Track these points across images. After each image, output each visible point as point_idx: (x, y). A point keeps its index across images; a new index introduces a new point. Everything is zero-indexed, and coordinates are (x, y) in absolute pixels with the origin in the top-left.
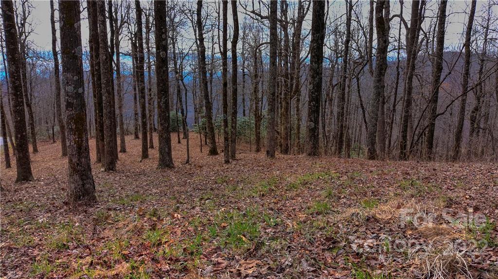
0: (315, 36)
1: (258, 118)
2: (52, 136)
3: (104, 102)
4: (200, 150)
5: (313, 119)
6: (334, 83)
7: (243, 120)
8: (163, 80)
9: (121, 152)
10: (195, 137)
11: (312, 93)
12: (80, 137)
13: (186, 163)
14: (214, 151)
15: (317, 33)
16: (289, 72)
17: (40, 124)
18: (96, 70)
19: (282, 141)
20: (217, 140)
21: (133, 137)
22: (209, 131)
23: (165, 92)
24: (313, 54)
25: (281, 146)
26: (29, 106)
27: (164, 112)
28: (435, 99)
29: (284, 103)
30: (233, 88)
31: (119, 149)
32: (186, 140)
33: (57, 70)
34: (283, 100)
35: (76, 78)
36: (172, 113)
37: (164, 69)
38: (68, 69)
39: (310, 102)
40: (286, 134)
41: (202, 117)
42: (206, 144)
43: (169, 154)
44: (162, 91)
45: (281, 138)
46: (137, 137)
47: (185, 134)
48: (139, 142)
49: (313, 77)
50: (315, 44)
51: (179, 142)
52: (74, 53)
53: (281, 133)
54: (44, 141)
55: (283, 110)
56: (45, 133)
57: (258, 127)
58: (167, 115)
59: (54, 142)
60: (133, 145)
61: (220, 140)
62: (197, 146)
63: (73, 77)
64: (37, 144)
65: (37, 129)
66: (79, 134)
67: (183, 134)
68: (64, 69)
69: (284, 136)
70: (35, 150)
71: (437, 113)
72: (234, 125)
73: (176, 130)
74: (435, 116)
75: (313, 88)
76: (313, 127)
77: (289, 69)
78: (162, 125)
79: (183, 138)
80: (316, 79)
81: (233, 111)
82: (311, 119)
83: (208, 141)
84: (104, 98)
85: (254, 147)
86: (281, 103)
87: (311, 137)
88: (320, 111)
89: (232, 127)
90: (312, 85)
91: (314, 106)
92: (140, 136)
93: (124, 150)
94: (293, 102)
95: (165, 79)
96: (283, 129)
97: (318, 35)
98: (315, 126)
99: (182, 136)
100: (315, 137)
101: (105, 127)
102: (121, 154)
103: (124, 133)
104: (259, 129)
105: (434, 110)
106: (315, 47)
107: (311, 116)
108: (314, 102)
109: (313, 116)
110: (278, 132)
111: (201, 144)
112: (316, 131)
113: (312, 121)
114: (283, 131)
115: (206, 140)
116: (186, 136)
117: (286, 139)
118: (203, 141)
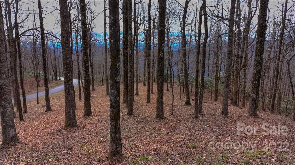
0: (259, 39)
1: (218, 78)
2: (102, 81)
3: (129, 77)
4: (179, 97)
5: (255, 92)
7: (207, 79)
8: (161, 69)
9: (136, 95)
11: (255, 75)
12: (116, 123)
13: (172, 115)
16: (240, 54)
17: (96, 75)
18: (126, 56)
19: (233, 96)
20: (190, 90)
21: (142, 84)
23: (162, 76)
24: (257, 51)
25: (232, 99)
26: (91, 66)
29: (235, 73)
30: (202, 71)
31: (135, 93)
32: (171, 88)
33: (106, 49)
34: (234, 70)
35: (116, 92)
37: (162, 63)
38: (112, 88)
39: (253, 81)
40: (236, 92)
42: (184, 92)
43: (162, 111)
44: (160, 75)
45: (232, 94)
46: (145, 85)
48: (146, 88)
49: (256, 66)
51: (168, 90)
52: (116, 80)
53: (232, 92)
54: (98, 84)
55: (234, 77)
56: (98, 79)
59: (103, 85)
60: (142, 90)
61: (192, 90)
62: (178, 93)
63: (115, 92)
64: (95, 85)
65: (95, 77)
66: (116, 121)
67: (170, 84)
68: (110, 88)
69: (234, 93)
70: (94, 90)
73: (166, 81)
75: (256, 73)
76: (255, 97)
77: (240, 52)
80: (259, 67)
82: (254, 92)
83: (185, 90)
84: (129, 75)
85: (214, 96)
86: (233, 72)
87: (253, 104)
90: (255, 71)
91: (256, 84)
92: (147, 84)
93: (137, 94)
94: (242, 73)
95: (162, 69)
96: (233, 89)
97: (261, 39)
98: (256, 97)
99: (169, 86)
100: (256, 104)
101: (129, 91)
102: (136, 96)
103: (138, 81)
104: (218, 85)
106: (259, 47)
107: (254, 90)
108: (256, 82)
109: (255, 90)
110: (230, 91)
111: (181, 91)
112: (257, 100)
113: (254, 93)
114: (233, 90)
115: (184, 90)
116: (172, 86)
117: (236, 95)
118: (181, 90)
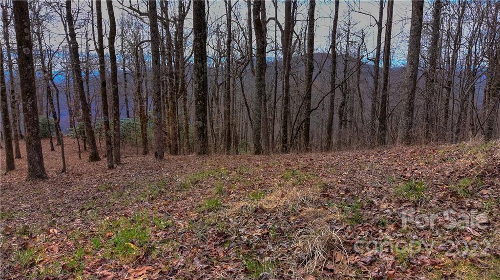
0: (197, 35)
1: (144, 119)
4: (78, 157)
5: (201, 118)
6: (219, 82)
7: (127, 122)
8: (28, 80)
10: (71, 142)
11: (198, 91)
13: (62, 172)
14: (96, 156)
15: (199, 32)
16: (174, 71)
19: (171, 142)
20: (98, 145)
22: (88, 135)
23: (32, 93)
24: (197, 53)
25: (170, 146)
27: (31, 116)
28: (308, 97)
29: (170, 103)
30: (113, 87)
32: (60, 147)
34: (169, 99)
36: (42, 118)
37: (29, 67)
39: (197, 101)
40: (175, 134)
41: (79, 120)
42: (86, 149)
43: (41, 162)
44: (27, 92)
45: (170, 138)
47: (59, 140)
48: (2, 152)
49: (198, 76)
50: (198, 44)
51: (53, 149)
53: (169, 134)
55: (170, 109)
57: (144, 128)
58: (35, 119)
61: (102, 145)
62: (74, 152)
67: (56, 140)
69: (172, 136)
71: (311, 109)
72: (116, 127)
73: (47, 136)
74: (309, 112)
75: (199, 87)
76: (201, 126)
77: (174, 68)
78: (29, 130)
79: (57, 145)
80: (201, 78)
81: (115, 112)
82: (199, 118)
83: (87, 146)
85: (141, 150)
86: (167, 103)
87: (199, 136)
88: (208, 110)
89: (115, 129)
90: (197, 84)
91: (201, 105)
92: (4, 144)
94: (180, 102)
95: (31, 79)
96: (171, 130)
97: (200, 34)
98: (203, 125)
99: (55, 142)
100: (203, 135)
104: (146, 130)
105: (309, 106)
106: (198, 46)
107: (199, 115)
108: (201, 101)
109: (201, 115)
110: (166, 133)
111: (80, 150)
112: (205, 130)
113: (199, 120)
114: (171, 132)
115: (85, 145)
116: (60, 143)
117: (175, 139)
118: (81, 147)
